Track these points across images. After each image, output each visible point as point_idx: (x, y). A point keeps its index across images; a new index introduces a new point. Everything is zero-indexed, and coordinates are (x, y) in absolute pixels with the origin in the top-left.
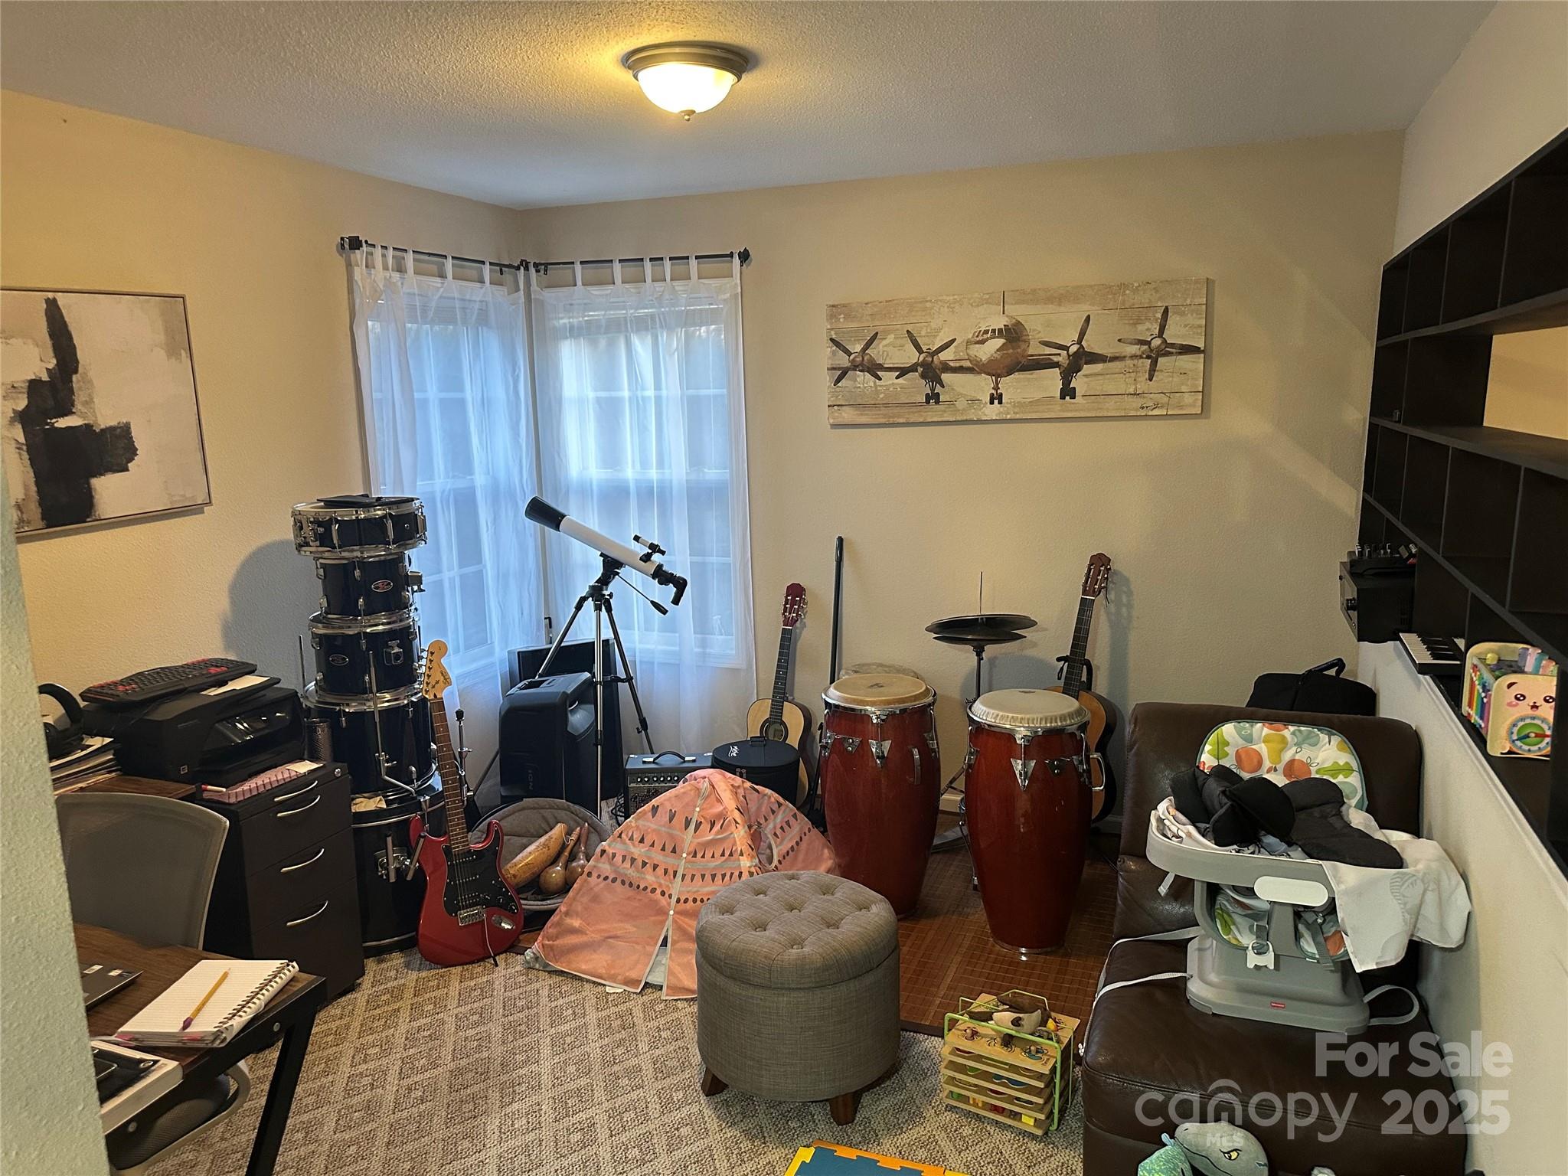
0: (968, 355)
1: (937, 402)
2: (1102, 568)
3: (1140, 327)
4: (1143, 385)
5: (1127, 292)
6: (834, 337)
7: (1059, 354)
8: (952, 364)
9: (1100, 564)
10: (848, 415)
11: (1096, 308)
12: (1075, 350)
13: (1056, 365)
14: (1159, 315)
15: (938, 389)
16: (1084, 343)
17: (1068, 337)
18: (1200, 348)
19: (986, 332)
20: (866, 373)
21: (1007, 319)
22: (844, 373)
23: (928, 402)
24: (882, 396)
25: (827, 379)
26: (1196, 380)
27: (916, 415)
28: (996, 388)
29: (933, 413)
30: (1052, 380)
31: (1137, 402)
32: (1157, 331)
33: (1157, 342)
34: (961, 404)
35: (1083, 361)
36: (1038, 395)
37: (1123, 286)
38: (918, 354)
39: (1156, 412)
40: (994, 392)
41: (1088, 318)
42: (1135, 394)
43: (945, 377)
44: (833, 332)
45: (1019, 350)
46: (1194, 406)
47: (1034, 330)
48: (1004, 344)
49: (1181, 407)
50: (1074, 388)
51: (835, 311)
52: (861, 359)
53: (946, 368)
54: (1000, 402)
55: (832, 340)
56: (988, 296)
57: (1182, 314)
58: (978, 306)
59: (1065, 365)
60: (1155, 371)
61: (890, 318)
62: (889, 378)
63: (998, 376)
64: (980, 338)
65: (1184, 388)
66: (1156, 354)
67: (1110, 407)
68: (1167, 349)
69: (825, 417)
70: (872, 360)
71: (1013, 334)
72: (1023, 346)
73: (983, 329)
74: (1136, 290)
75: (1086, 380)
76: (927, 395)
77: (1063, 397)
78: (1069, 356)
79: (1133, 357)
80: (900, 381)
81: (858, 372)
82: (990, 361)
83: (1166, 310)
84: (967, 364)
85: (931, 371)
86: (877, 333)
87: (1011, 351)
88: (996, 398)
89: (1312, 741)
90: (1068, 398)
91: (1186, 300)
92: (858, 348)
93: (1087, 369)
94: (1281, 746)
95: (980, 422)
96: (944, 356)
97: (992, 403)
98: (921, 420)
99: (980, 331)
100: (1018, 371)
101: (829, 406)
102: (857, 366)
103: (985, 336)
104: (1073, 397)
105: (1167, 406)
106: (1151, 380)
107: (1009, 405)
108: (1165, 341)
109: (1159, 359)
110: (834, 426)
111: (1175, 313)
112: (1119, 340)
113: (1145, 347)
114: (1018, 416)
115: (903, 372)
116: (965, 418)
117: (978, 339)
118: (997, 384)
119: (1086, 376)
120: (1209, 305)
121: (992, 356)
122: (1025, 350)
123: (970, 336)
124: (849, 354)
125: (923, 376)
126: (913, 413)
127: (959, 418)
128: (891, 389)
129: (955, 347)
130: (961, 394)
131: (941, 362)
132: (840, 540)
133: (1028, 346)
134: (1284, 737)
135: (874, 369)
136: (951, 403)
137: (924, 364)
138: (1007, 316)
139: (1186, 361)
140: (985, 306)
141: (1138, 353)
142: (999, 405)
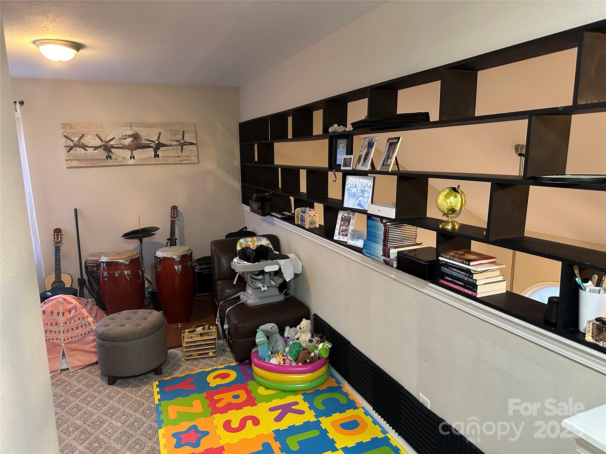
0: (120, 143)
1: (111, 158)
2: (176, 210)
3: (176, 136)
4: (180, 154)
5: (171, 126)
6: (65, 135)
7: (152, 144)
8: (115, 146)
9: (174, 208)
10: (74, 163)
11: (162, 130)
12: (157, 142)
13: (152, 147)
14: (182, 133)
15: (110, 154)
16: (159, 140)
17: (155, 138)
18: (195, 143)
19: (126, 135)
20: (81, 149)
21: (133, 132)
22: (71, 148)
23: (107, 158)
24: (88, 156)
25: (64, 150)
26: (195, 153)
27: (103, 163)
28: (132, 154)
29: (109, 162)
30: (150, 152)
31: (178, 159)
32: (182, 138)
33: (182, 141)
34: (120, 159)
35: (160, 146)
36: (147, 156)
37: (170, 124)
38: (101, 142)
39: (184, 162)
40: (131, 155)
41: (160, 133)
42: (177, 157)
43: (112, 150)
44: (65, 133)
45: (138, 142)
46: (195, 160)
47: (143, 136)
48: (133, 140)
49: (192, 161)
50: (158, 154)
51: (65, 126)
52: (78, 143)
53: (113, 147)
54: (134, 159)
55: (64, 136)
56: (125, 124)
57: (188, 133)
58: (122, 127)
59: (155, 147)
60: (183, 150)
61: (88, 129)
62: (90, 150)
63: (132, 150)
64: (124, 137)
65: (192, 155)
66: (183, 145)
67: (171, 161)
68: (185, 144)
69: (65, 164)
70: (83, 144)
71: (136, 137)
72: (140, 141)
73: (125, 134)
74: (174, 125)
75: (162, 152)
76: (106, 156)
77: (155, 157)
78: (155, 144)
79: (175, 145)
80: (95, 151)
81: (77, 148)
82: (129, 145)
83: (184, 132)
84: (121, 146)
85: (107, 148)
86: (84, 134)
87: (136, 142)
88: (133, 157)
89: (260, 240)
90: (157, 157)
91: (189, 129)
92: (77, 139)
93: (162, 148)
94: (254, 242)
95: (127, 165)
96: (111, 143)
97: (131, 159)
98: (105, 165)
99: (124, 135)
100: (139, 149)
101: (66, 160)
102: (77, 146)
103: (126, 137)
104: (158, 157)
105: (188, 160)
106: (182, 152)
107: (137, 160)
108: (184, 141)
109: (183, 146)
110: (68, 168)
111: (186, 133)
112: (171, 140)
113: (179, 143)
114: (141, 163)
115: (96, 148)
116: (122, 164)
117: (123, 138)
118: (132, 153)
119: (162, 151)
120: (196, 130)
121: (129, 143)
122: (140, 142)
123: (121, 137)
124: (73, 141)
125: (104, 150)
126: (102, 162)
127: (119, 164)
128: (92, 154)
129: (115, 140)
130: (120, 156)
131: (111, 145)
132: (76, 210)
133: (141, 141)
134: (254, 240)
135: (84, 147)
136: (116, 159)
137: (104, 145)
138: (133, 131)
139: (191, 147)
140: (125, 127)
141: (177, 144)
142: (134, 160)
